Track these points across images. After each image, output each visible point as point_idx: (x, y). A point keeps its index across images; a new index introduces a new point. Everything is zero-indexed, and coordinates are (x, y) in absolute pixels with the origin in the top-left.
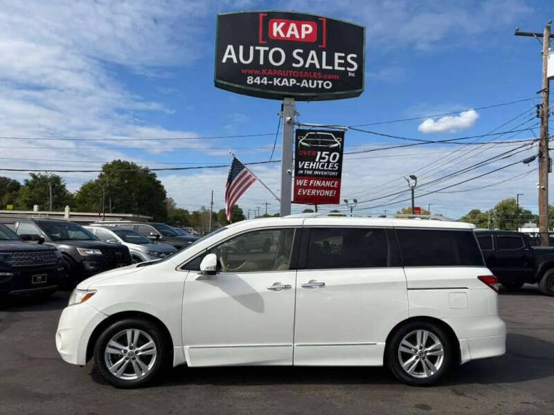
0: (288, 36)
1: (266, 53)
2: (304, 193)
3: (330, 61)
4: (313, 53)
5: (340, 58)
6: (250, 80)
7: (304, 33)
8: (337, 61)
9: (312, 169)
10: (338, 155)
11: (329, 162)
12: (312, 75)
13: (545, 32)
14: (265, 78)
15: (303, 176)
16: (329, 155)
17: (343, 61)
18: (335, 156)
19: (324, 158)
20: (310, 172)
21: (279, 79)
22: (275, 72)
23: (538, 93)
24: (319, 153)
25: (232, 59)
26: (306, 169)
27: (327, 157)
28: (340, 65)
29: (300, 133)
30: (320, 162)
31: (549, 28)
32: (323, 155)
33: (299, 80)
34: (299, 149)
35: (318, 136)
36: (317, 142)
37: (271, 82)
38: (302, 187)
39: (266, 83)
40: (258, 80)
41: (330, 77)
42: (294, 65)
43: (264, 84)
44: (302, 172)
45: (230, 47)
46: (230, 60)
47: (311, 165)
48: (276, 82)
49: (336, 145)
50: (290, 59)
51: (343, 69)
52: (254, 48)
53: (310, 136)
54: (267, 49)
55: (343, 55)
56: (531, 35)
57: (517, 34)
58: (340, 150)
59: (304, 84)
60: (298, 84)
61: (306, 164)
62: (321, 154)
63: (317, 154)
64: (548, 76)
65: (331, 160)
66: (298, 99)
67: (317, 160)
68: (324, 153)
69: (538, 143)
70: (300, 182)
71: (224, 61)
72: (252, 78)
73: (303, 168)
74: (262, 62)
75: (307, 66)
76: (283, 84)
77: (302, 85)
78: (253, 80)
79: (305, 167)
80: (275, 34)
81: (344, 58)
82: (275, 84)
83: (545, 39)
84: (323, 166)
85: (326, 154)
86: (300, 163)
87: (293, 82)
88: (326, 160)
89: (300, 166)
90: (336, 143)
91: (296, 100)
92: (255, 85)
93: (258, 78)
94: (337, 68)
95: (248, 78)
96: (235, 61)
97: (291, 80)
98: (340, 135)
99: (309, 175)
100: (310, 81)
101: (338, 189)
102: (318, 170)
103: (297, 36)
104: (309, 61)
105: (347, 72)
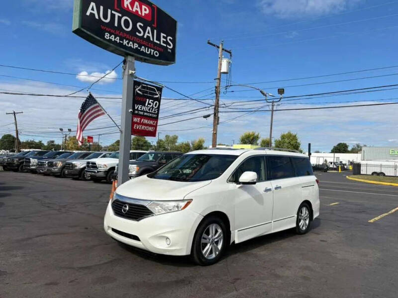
0: (134, 10)
1: (120, 18)
2: (138, 128)
3: (158, 38)
4: (149, 28)
5: (164, 37)
6: (107, 36)
7: (144, 12)
8: (162, 39)
9: (143, 111)
10: (158, 103)
11: (153, 107)
12: (148, 44)
13: (220, 46)
14: (118, 38)
15: (138, 115)
16: (153, 102)
17: (165, 40)
18: (156, 104)
19: (150, 104)
20: (142, 113)
21: (127, 41)
22: (125, 35)
23: (215, 79)
24: (148, 100)
25: (94, 14)
26: (140, 111)
27: (152, 104)
28: (164, 42)
29: (136, 84)
30: (148, 107)
31: (222, 44)
32: (150, 102)
33: (140, 46)
34: (135, 95)
35: (148, 88)
36: (146, 92)
37: (122, 42)
38: (137, 123)
39: (118, 41)
40: (113, 38)
41: (158, 48)
42: (137, 33)
43: (117, 41)
44: (137, 112)
45: (93, 4)
46: (92, 15)
47: (143, 108)
48: (125, 42)
49: (157, 96)
50: (135, 29)
51: (165, 45)
52: (111, 12)
53: (143, 87)
54: (120, 15)
55: (165, 35)
56: (214, 46)
57: (209, 43)
58: (159, 100)
59: (143, 49)
60: (139, 48)
61: (140, 107)
62: (149, 101)
63: (146, 101)
64: (222, 71)
65: (154, 106)
66: (137, 59)
67: (146, 105)
68: (150, 101)
69: (214, 107)
70: (135, 120)
71: (88, 14)
72: (109, 35)
73: (137, 110)
74: (116, 25)
75: (145, 37)
76: (129, 45)
77: (142, 50)
78: (110, 36)
79: (139, 109)
80: (126, 6)
81: (166, 38)
82: (124, 44)
83: (220, 49)
84: (149, 110)
85: (152, 102)
86: (136, 105)
87: (136, 46)
88: (151, 106)
89: (136, 108)
90: (157, 95)
91: (135, 60)
92: (110, 40)
93: (113, 36)
94: (162, 44)
95: (106, 34)
96: (97, 17)
97: (135, 44)
98: (160, 89)
99: (141, 115)
100: (147, 48)
101: (156, 127)
102: (147, 112)
103: (140, 13)
104: (146, 34)
105: (167, 48)
